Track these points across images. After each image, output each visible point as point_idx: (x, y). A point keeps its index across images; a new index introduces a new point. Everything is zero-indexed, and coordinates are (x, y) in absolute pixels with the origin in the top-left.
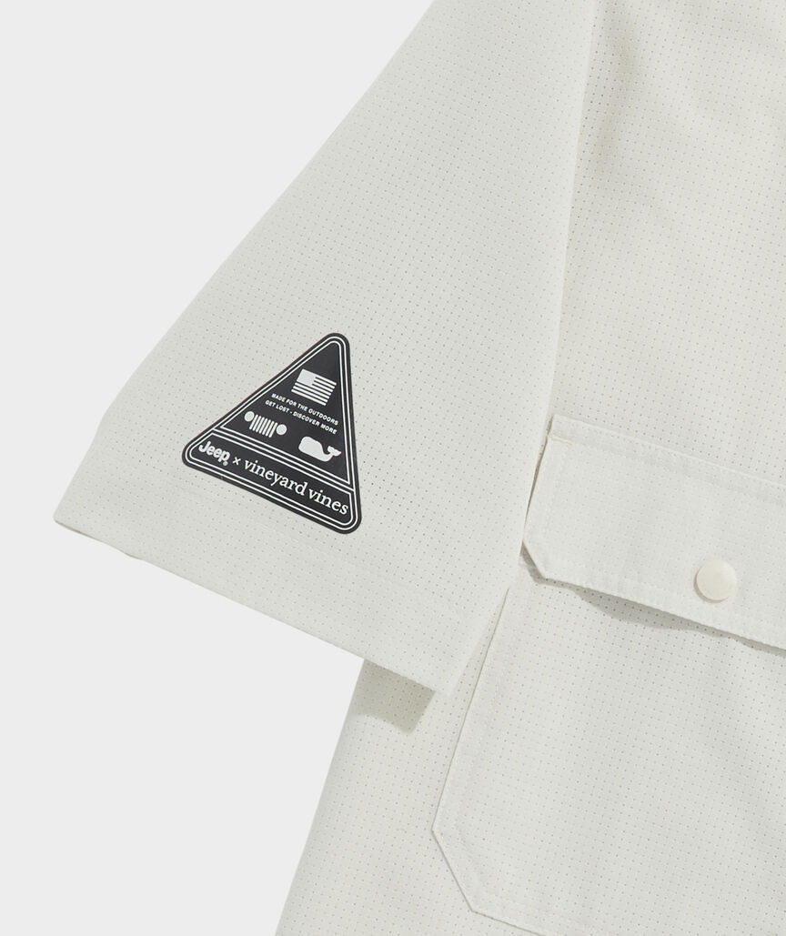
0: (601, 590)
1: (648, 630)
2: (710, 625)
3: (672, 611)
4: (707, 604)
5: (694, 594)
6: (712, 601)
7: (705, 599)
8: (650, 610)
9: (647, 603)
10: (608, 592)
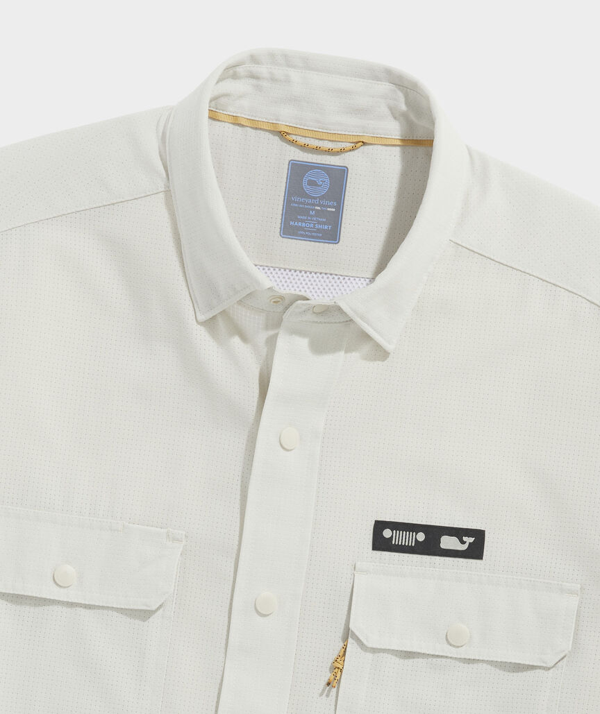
0: (11, 592)
1: (32, 609)
2: (65, 600)
3: (44, 596)
4: (62, 590)
5: (54, 585)
6: (65, 587)
7: (60, 586)
8: (31, 598)
9: (30, 594)
10: (7, 592)
